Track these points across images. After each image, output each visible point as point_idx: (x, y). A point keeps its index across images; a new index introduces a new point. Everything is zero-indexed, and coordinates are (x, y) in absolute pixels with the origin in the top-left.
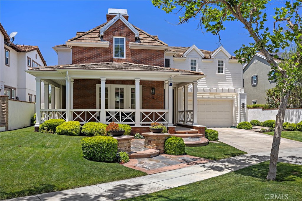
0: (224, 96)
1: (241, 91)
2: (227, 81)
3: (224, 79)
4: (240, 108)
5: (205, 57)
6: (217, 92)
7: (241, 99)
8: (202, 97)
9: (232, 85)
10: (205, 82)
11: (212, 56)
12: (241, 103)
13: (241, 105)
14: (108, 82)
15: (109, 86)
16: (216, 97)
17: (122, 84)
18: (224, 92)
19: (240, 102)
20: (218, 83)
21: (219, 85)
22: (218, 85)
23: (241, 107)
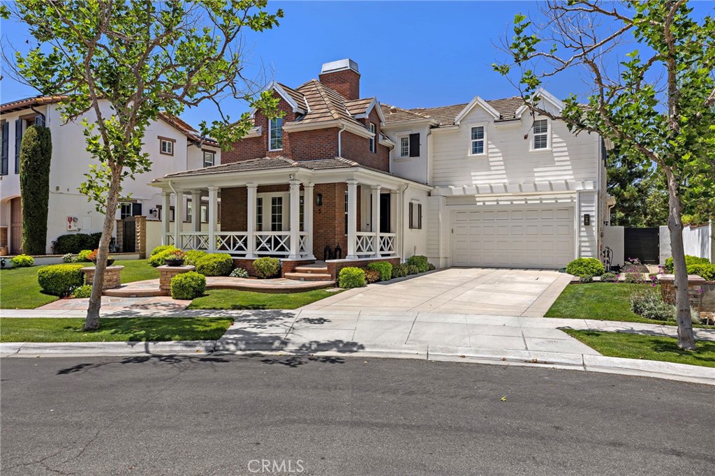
0: (548, 197)
1: (584, 186)
2: (557, 164)
3: (550, 160)
4: (580, 226)
5: (501, 118)
6: (521, 191)
7: (583, 204)
8: (509, 203)
9: (571, 172)
10: (504, 172)
11: (517, 113)
12: (583, 214)
13: (583, 219)
14: (261, 189)
15: (262, 195)
16: (529, 202)
17: (278, 191)
18: (540, 191)
19: (580, 211)
20: (535, 170)
21: (536, 174)
22: (534, 176)
23: (583, 224)
